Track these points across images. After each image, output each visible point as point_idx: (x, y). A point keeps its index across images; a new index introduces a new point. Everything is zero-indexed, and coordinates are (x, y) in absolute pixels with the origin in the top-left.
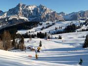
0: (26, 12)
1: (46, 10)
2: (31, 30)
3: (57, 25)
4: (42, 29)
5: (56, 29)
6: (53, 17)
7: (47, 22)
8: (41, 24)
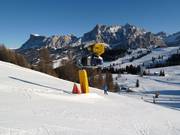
1: (135, 30)
2: (115, 62)
3: (155, 54)
4: (131, 60)
5: (153, 59)
6: (146, 40)
7: (139, 50)
8: (130, 53)
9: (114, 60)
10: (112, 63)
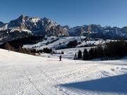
0: (29, 25)
1: (50, 23)
2: (36, 45)
3: (61, 41)
4: (47, 44)
6: (57, 31)
7: (52, 37)
8: (46, 39)
9: (35, 43)
10: (34, 45)
